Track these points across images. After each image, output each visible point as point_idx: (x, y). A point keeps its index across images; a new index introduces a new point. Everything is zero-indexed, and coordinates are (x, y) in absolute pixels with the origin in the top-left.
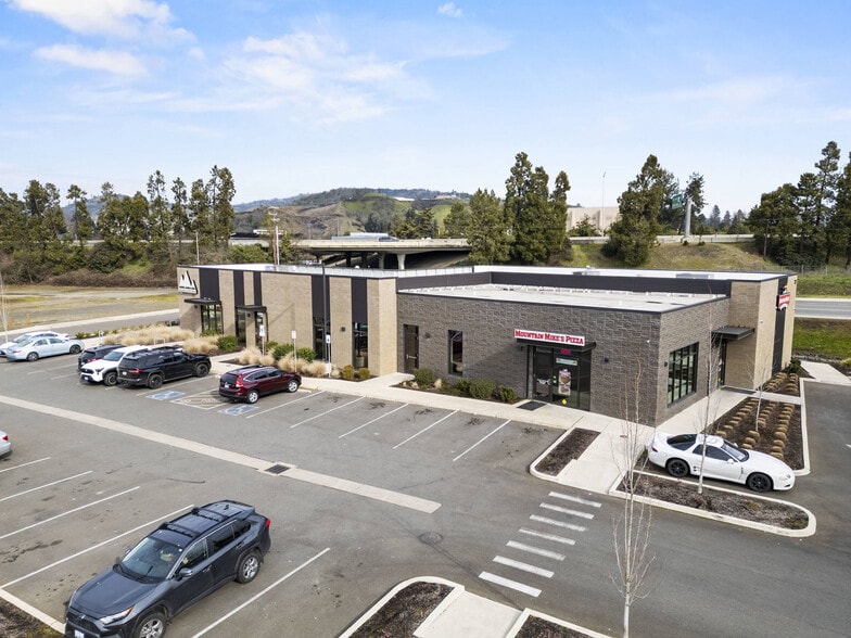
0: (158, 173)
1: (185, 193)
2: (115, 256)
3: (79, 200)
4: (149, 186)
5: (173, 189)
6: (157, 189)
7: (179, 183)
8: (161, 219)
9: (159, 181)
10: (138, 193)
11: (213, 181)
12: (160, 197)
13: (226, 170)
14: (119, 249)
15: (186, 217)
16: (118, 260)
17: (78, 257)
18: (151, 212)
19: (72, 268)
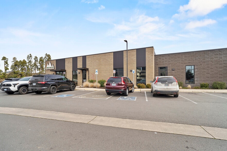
0: (30, 54)
1: (37, 60)
2: (15, 75)
3: (6, 61)
4: (28, 57)
5: (34, 59)
6: (30, 58)
7: (36, 57)
8: (31, 66)
9: (30, 57)
10: (24, 60)
11: (46, 57)
12: (30, 60)
13: (49, 55)
14: (17, 73)
15: (37, 66)
16: (17, 76)
17: (4, 76)
18: (27, 64)
19: (1, 79)
